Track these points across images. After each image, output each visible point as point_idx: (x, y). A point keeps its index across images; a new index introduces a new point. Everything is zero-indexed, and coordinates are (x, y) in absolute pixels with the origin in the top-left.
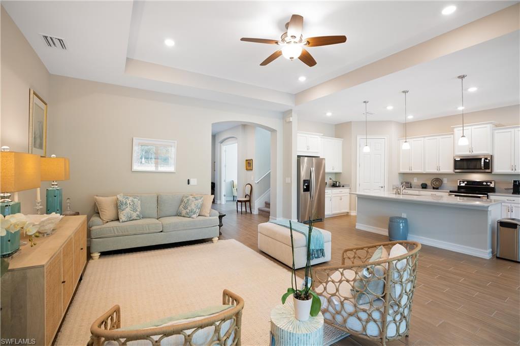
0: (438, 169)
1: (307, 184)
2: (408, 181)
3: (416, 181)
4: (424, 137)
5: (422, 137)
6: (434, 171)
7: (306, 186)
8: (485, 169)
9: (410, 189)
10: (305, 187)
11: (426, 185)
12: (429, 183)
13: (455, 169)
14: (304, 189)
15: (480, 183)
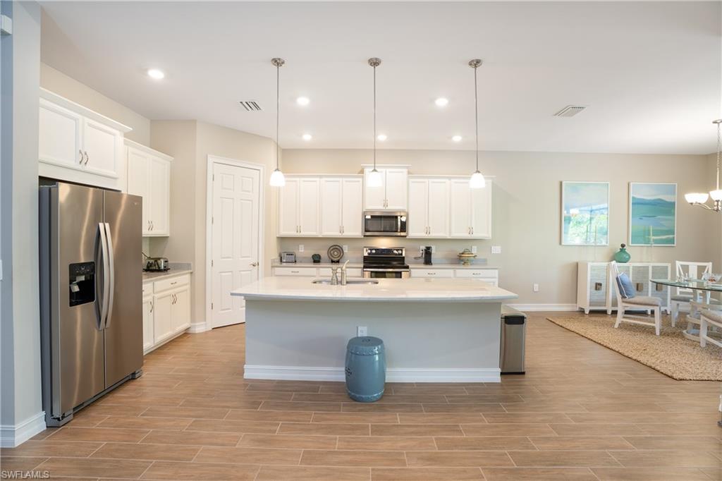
0: (342, 231)
1: (82, 278)
2: (291, 251)
3: (303, 251)
4: (321, 177)
5: (317, 176)
6: (334, 233)
7: (80, 284)
8: (401, 231)
9: (293, 265)
10: (76, 289)
11: (319, 257)
12: (324, 254)
13: (366, 231)
14: (71, 293)
15: (389, 251)
